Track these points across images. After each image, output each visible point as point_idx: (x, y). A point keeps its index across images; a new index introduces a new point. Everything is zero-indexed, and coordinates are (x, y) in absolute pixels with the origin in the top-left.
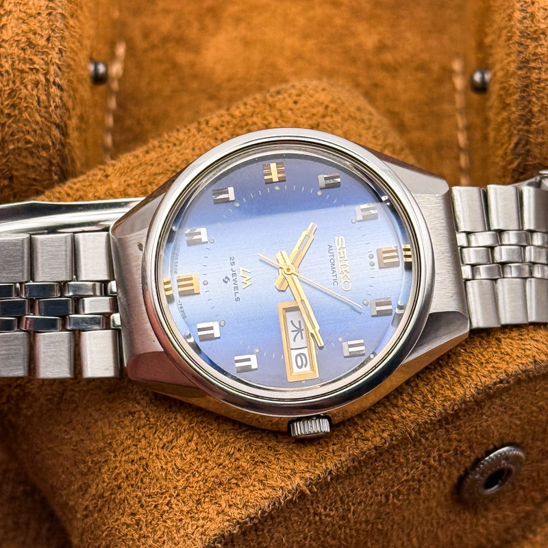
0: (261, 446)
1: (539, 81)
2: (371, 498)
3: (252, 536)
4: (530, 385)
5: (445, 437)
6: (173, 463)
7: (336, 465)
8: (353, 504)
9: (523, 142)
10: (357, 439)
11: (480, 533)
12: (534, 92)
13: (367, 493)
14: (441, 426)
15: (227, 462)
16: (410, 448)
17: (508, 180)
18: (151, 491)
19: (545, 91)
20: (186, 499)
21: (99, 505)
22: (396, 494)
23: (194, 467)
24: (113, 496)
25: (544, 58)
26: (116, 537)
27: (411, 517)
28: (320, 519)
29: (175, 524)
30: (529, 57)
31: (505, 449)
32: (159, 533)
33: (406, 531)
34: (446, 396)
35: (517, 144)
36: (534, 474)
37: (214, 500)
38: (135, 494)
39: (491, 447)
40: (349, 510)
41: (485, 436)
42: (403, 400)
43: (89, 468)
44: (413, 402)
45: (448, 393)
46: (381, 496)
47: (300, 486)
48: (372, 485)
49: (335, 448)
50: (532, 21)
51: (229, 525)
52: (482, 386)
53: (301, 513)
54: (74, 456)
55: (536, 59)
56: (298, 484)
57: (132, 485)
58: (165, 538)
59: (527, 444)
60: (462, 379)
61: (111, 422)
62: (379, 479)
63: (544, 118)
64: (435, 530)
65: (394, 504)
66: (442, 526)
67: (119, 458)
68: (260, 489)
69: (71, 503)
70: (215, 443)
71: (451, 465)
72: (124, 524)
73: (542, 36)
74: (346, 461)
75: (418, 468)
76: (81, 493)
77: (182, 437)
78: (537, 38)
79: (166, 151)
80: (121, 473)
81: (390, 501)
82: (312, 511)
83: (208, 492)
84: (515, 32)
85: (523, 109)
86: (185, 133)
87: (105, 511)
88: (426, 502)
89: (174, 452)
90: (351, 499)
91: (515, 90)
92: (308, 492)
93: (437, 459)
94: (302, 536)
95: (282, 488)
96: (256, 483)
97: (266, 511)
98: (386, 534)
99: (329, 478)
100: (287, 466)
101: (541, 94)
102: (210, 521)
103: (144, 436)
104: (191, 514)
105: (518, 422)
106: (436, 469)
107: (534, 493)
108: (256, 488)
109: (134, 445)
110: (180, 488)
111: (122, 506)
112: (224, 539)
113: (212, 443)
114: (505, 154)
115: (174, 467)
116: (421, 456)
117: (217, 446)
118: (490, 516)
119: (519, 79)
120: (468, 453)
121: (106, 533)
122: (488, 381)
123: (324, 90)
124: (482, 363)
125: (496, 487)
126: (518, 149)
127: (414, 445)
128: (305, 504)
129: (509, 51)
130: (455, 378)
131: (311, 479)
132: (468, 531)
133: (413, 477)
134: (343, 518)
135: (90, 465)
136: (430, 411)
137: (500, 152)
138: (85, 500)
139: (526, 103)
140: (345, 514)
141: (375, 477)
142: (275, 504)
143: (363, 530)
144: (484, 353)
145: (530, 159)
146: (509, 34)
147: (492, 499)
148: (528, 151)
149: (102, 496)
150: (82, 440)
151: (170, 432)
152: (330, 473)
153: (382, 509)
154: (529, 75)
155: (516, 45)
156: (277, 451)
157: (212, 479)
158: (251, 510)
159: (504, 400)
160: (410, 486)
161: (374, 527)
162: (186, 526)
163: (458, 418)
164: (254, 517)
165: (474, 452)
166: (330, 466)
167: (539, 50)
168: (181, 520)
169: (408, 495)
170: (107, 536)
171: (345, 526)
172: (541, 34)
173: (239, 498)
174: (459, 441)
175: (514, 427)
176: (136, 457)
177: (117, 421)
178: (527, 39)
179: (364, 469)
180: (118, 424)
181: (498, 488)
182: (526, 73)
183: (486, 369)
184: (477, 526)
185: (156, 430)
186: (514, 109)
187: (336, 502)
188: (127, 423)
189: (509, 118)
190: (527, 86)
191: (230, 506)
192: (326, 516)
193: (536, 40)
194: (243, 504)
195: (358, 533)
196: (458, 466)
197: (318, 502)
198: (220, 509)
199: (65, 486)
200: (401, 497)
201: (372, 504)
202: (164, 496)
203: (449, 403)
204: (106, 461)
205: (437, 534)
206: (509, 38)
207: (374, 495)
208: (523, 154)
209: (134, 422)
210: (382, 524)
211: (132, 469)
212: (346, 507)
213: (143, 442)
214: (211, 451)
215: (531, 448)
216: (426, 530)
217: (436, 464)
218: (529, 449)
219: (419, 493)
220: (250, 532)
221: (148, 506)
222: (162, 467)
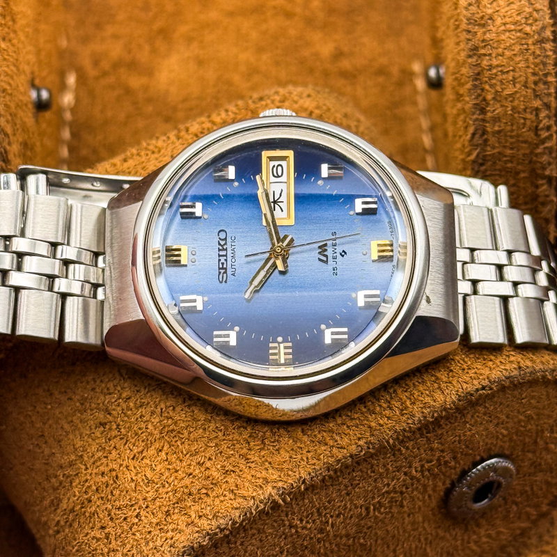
0: (232, 454)
1: (491, 67)
2: (350, 510)
3: (224, 548)
4: (516, 392)
5: (426, 446)
6: (143, 474)
7: (310, 474)
8: (332, 516)
9: (480, 132)
10: (333, 446)
11: (473, 551)
12: (487, 79)
13: (345, 505)
14: (422, 435)
15: (197, 471)
16: (389, 457)
17: (469, 172)
18: (121, 503)
19: (497, 78)
20: (155, 511)
21: (70, 520)
22: (378, 506)
23: (164, 478)
24: (83, 510)
25: (494, 43)
26: (86, 552)
27: (396, 532)
28: (297, 531)
29: (144, 536)
30: (478, 44)
31: (493, 461)
32: (128, 546)
33: (392, 548)
34: (426, 403)
35: (474, 134)
36: (528, 488)
37: (184, 511)
38: (104, 507)
39: (478, 458)
40: (327, 522)
41: (470, 446)
42: (380, 406)
43: (61, 483)
44: (391, 409)
45: (428, 399)
46: (361, 508)
47: (272, 496)
48: (351, 496)
49: (310, 455)
50: (478, 6)
51: (199, 537)
52: (463, 392)
53: (276, 525)
54: (47, 470)
55: (485, 46)
56: (270, 493)
57: (102, 498)
58: (134, 551)
59: (518, 456)
60: (443, 385)
61: (82, 433)
62: (357, 490)
63: (498, 105)
64: (424, 546)
65: (376, 517)
66: (431, 543)
67: (89, 471)
68: (231, 499)
69: (44, 519)
70: (185, 453)
71: (435, 476)
72: (94, 538)
73: (489, 21)
74: (321, 469)
75: (400, 479)
76: (53, 509)
77: (153, 447)
78: (484, 24)
79: (144, 159)
80: (91, 486)
81: (371, 514)
82: (287, 523)
83: (178, 503)
84: (462, 20)
85: (477, 98)
86: (164, 141)
87: (76, 525)
88: (411, 515)
89: (143, 462)
90: (328, 511)
91: (467, 79)
92: (281, 502)
93: (419, 469)
94: (277, 549)
95: (253, 498)
96: (227, 493)
97: (237, 522)
98: (370, 550)
99: (302, 487)
100: (259, 475)
101: (494, 81)
102: (180, 533)
103: (115, 447)
104: (160, 525)
105: (505, 432)
106: (418, 480)
107: (528, 509)
108: (227, 498)
109: (105, 457)
110: (149, 499)
111: (92, 520)
112: (194, 551)
113: (182, 452)
114: (463, 146)
115: (144, 477)
116: (401, 467)
117: (188, 456)
118: (482, 532)
119: (470, 68)
120: (453, 463)
121: (76, 548)
122: (470, 388)
123: (309, 96)
124: (464, 369)
125: (486, 500)
126: (475, 140)
127: (394, 455)
128: (279, 516)
129: (458, 41)
130: (436, 385)
131: (283, 488)
132: (460, 548)
133: (395, 488)
134: (321, 531)
135: (62, 479)
136: (408, 418)
137: (459, 145)
138: (57, 515)
139: (479, 91)
140: (323, 527)
141: (354, 488)
142: (246, 514)
143: (345, 545)
144: (466, 359)
145: (489, 148)
146: (457, 23)
147: (483, 513)
148: (486, 141)
149: (72, 510)
150: (54, 453)
151: (140, 442)
152: (304, 482)
153: (363, 522)
154: (479, 62)
155: (464, 33)
156: (248, 459)
157: (182, 489)
158: (222, 521)
159: (488, 408)
160: (392, 498)
161: (356, 541)
162: (155, 538)
163: (440, 426)
164: (225, 528)
165: (459, 464)
166: (304, 475)
167: (488, 36)
168: (150, 532)
169: (391, 507)
170: (77, 551)
171: (324, 541)
172: (489, 19)
173: (209, 508)
174: (442, 451)
175: (500, 437)
176: (106, 469)
177: (88, 432)
178: (475, 25)
179: (340, 479)
180: (89, 436)
181: (488, 502)
182: (477, 61)
183: (468, 375)
184: (469, 543)
185: (127, 441)
186: (467, 99)
187: (312, 514)
188: (98, 434)
189: (463, 109)
190: (478, 74)
191: (200, 517)
192: (303, 528)
193: (483, 26)
194: (213, 515)
195: (339, 548)
196: (442, 477)
197: (293, 513)
198: (189, 520)
199: (38, 502)
200: (382, 510)
201: (351, 517)
202: (133, 508)
203: (428, 410)
204: (77, 474)
205: (425, 549)
206: (457, 27)
207: (353, 507)
208: (481, 144)
209: (105, 433)
210: (364, 539)
211: (102, 482)
212: (324, 519)
213: (114, 453)
214: (181, 461)
215: (523, 461)
216: (414, 546)
217: (418, 475)
218: (520, 462)
219: (402, 506)
220: (221, 544)
221: (117, 519)
222: (132, 479)
